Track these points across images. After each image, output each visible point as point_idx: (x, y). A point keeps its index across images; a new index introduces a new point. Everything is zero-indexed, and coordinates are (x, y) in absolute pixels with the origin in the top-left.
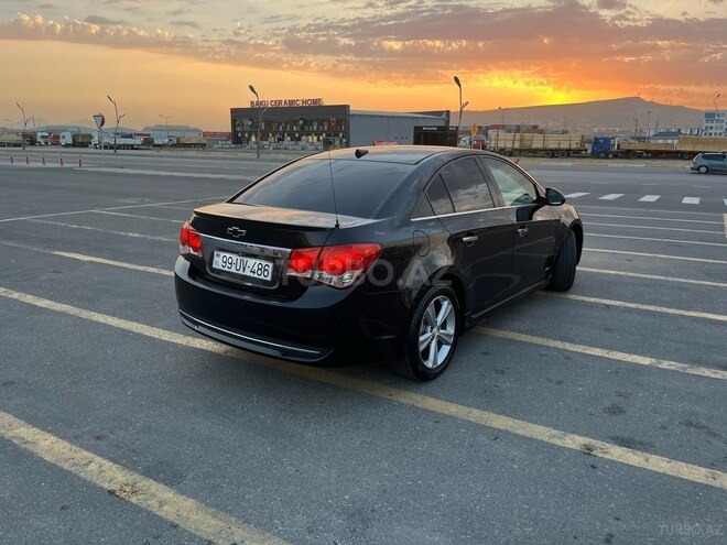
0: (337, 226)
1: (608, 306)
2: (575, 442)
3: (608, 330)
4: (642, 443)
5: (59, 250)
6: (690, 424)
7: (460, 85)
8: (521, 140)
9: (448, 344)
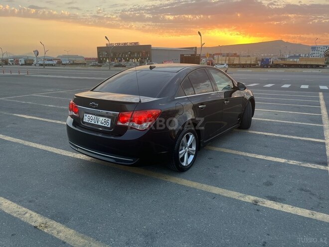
0: (140, 101)
1: (266, 136)
2: (250, 199)
3: (266, 146)
4: (280, 199)
5: (16, 113)
6: (302, 190)
7: (201, 35)
8: (229, 60)
9: (192, 154)
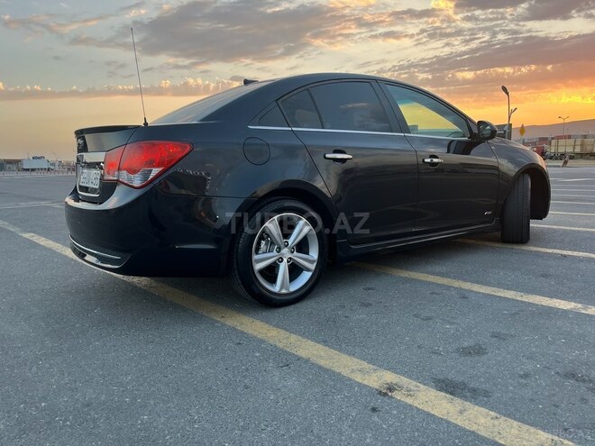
0: (146, 124)
1: (565, 256)
2: (377, 378)
3: (544, 276)
7: (508, 94)
8: (582, 145)
9: (308, 270)
